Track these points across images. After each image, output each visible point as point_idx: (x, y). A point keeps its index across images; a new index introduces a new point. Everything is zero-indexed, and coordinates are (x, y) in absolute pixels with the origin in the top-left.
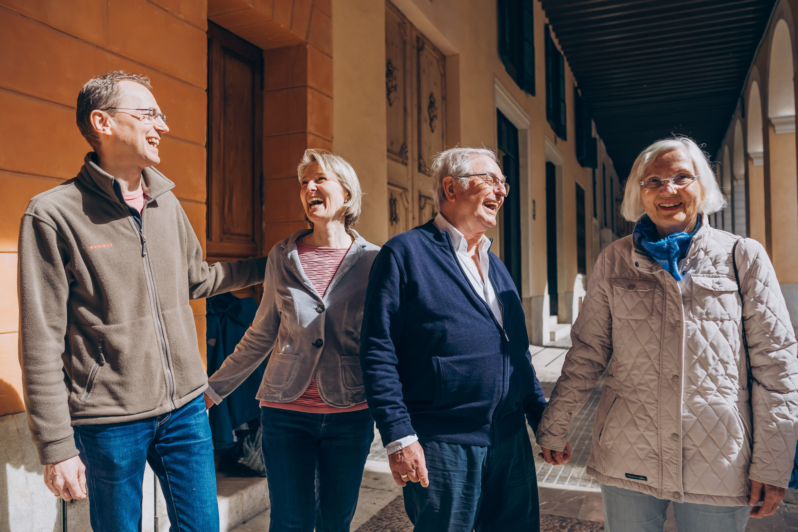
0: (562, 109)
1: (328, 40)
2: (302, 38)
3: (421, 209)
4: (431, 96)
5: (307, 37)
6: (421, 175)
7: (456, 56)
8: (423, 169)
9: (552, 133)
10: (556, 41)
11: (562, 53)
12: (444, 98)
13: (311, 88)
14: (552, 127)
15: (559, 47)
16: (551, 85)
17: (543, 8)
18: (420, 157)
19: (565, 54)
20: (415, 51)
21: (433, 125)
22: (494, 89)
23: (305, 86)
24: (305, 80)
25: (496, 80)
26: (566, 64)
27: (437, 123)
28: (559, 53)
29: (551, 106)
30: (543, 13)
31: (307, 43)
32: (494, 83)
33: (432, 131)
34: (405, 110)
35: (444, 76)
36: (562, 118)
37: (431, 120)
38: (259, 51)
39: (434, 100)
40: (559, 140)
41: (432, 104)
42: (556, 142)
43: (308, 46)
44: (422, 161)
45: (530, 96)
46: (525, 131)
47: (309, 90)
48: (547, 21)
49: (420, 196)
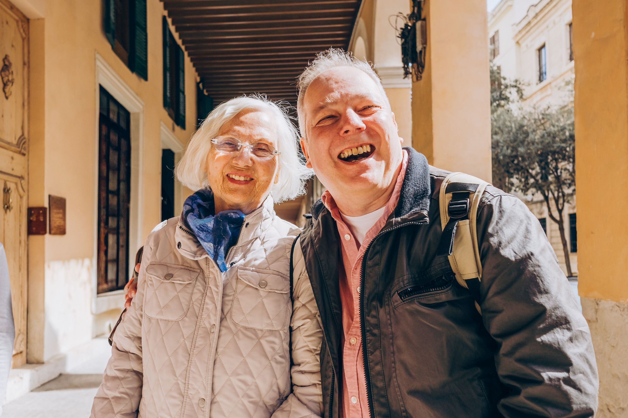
0: (181, 100)
7: (40, 20)
9: (170, 121)
10: (176, 35)
11: (183, 48)
12: (27, 64)
14: (170, 115)
15: (179, 42)
16: (168, 75)
19: (186, 49)
21: (7, 90)
22: (95, 65)
25: (98, 57)
26: (187, 59)
27: (14, 89)
28: (178, 47)
29: (168, 94)
32: (96, 59)
33: (7, 97)
36: (181, 108)
37: (5, 85)
40: (177, 128)
41: (6, 68)
42: (173, 129)
45: (143, 81)
46: (138, 114)
48: (166, 13)
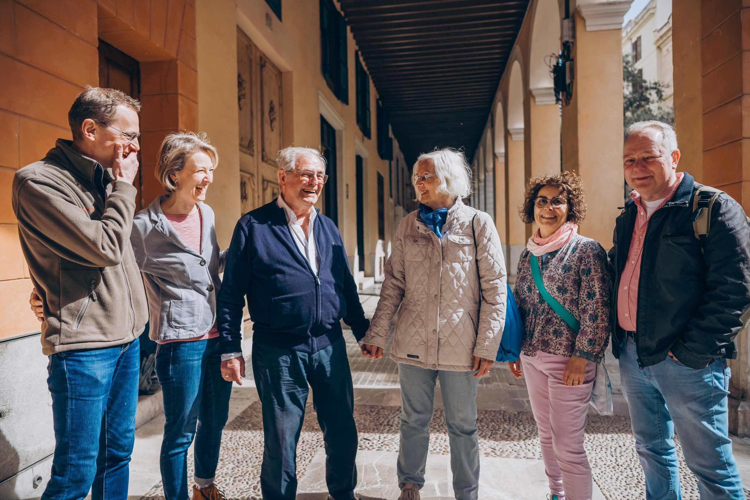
0: (368, 115)
1: (194, 58)
2: (174, 55)
3: (264, 190)
4: (271, 103)
5: (177, 55)
6: (264, 164)
7: (290, 73)
8: (265, 159)
9: (360, 134)
10: (363, 64)
11: (368, 72)
12: (281, 105)
13: (181, 95)
14: (361, 129)
15: (365, 68)
16: (360, 97)
17: (355, 37)
18: (263, 150)
19: (370, 73)
20: (259, 67)
21: (273, 125)
22: (318, 99)
23: (176, 94)
24: (177, 89)
25: (320, 92)
26: (371, 81)
27: (276, 124)
28: (365, 72)
29: (360, 113)
30: (354, 42)
31: (177, 59)
32: (318, 94)
33: (272, 130)
34: (252, 114)
35: (280, 87)
36: (368, 121)
37: (272, 121)
38: (137, 63)
39: (274, 106)
40: (366, 139)
41: (272, 110)
42: (363, 140)
43: (178, 62)
44: (264, 153)
45: (345, 105)
46: (341, 131)
47: (179, 97)
48: (357, 48)
49: (264, 180)
